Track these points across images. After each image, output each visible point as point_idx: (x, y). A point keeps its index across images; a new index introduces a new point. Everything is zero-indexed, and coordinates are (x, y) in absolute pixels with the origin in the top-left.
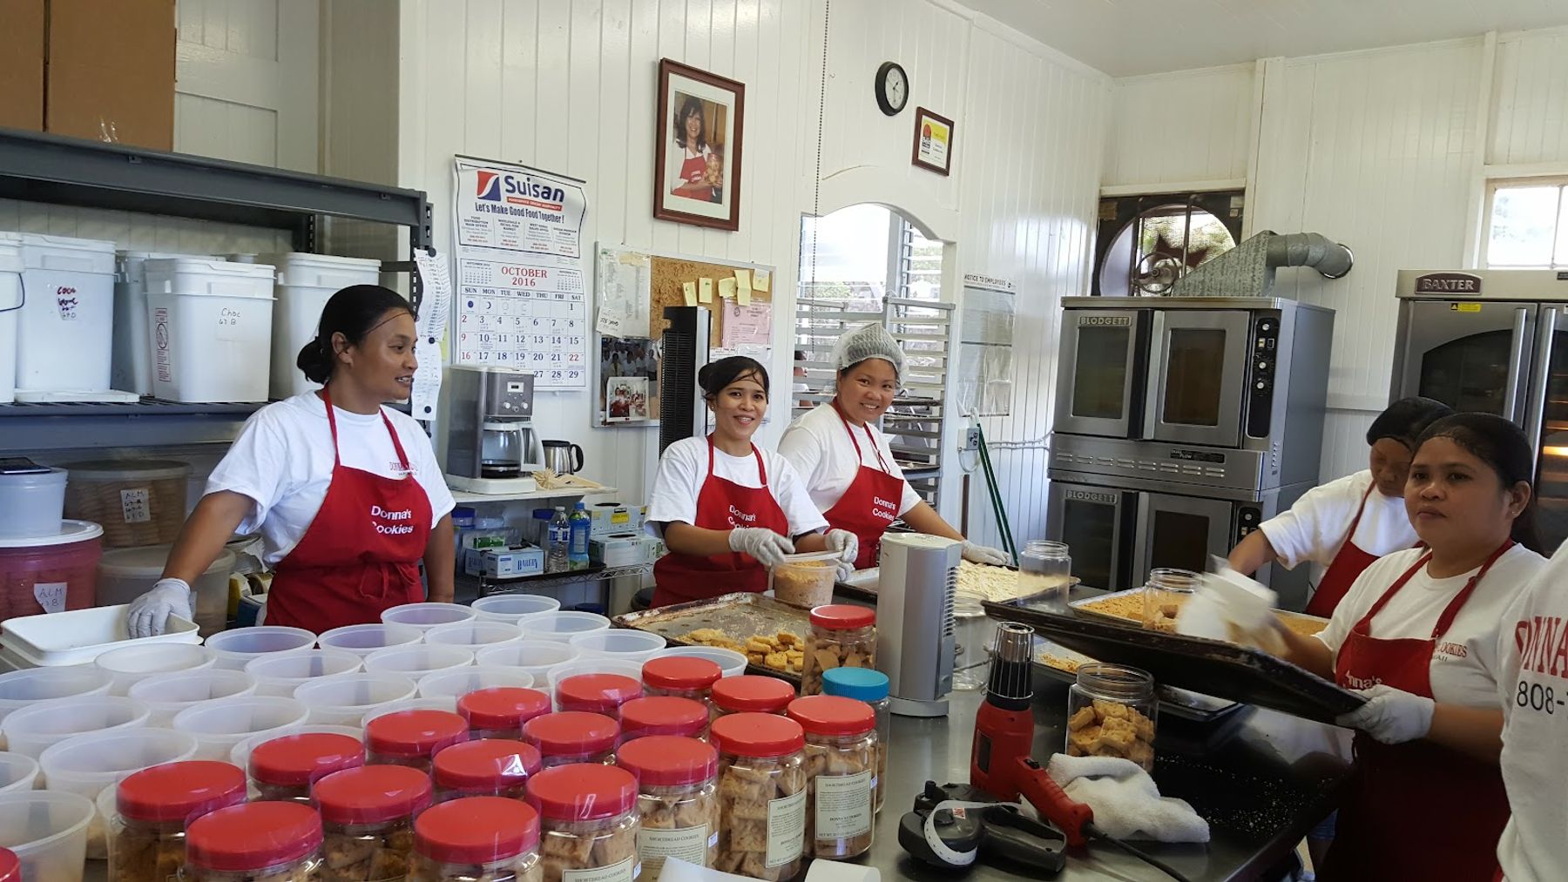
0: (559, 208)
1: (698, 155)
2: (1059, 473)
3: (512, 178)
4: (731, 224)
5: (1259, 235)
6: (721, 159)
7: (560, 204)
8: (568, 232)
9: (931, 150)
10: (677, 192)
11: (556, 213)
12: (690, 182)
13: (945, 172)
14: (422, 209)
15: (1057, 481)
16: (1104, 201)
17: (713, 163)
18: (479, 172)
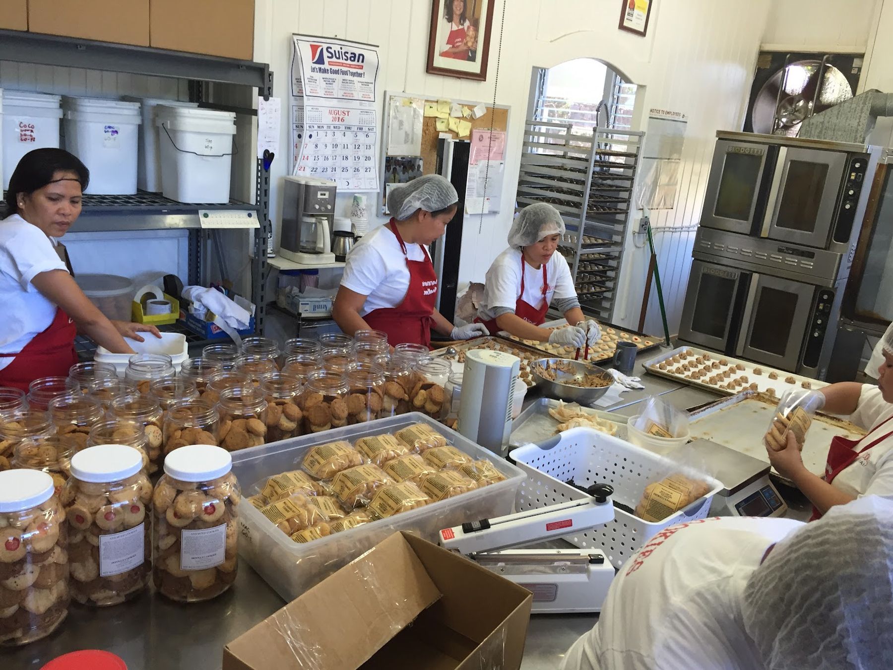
0: (362, 67)
1: (461, 27)
2: (701, 254)
3: (331, 48)
4: (482, 76)
6: (477, 30)
7: (361, 64)
8: (367, 84)
9: (633, 19)
10: (444, 54)
11: (360, 71)
12: (453, 47)
13: (643, 34)
14: (266, 76)
15: (698, 260)
16: (762, 54)
17: (471, 33)
18: (311, 45)
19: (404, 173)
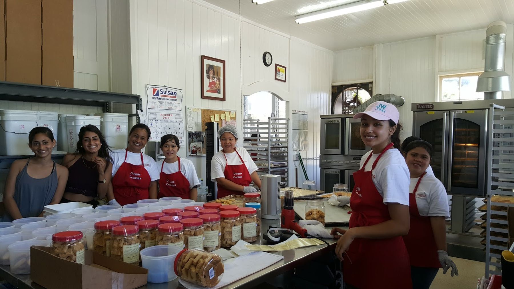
0: (175, 97)
1: (213, 81)
2: (323, 166)
3: (162, 90)
4: (223, 99)
5: (376, 95)
6: (219, 81)
7: (176, 96)
8: (178, 104)
9: (280, 75)
10: (207, 91)
11: (174, 99)
12: (211, 88)
13: (285, 81)
14: (139, 100)
15: (322, 168)
16: (333, 87)
17: (218, 83)
18: (153, 89)
19: (196, 139)
